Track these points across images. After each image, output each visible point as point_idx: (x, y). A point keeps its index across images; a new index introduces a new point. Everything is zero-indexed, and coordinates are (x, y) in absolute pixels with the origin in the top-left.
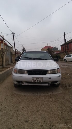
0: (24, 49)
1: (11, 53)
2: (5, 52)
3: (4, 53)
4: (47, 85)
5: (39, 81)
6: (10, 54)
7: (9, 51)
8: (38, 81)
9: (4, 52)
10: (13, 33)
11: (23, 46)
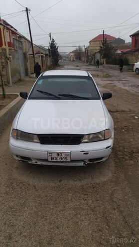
0: (53, 42)
1: (25, 55)
2: (10, 55)
3: (8, 59)
4: (82, 164)
5: (63, 159)
6: (21, 57)
7: (20, 52)
8: (61, 158)
9: (8, 56)
10: (27, 9)
11: (50, 36)
